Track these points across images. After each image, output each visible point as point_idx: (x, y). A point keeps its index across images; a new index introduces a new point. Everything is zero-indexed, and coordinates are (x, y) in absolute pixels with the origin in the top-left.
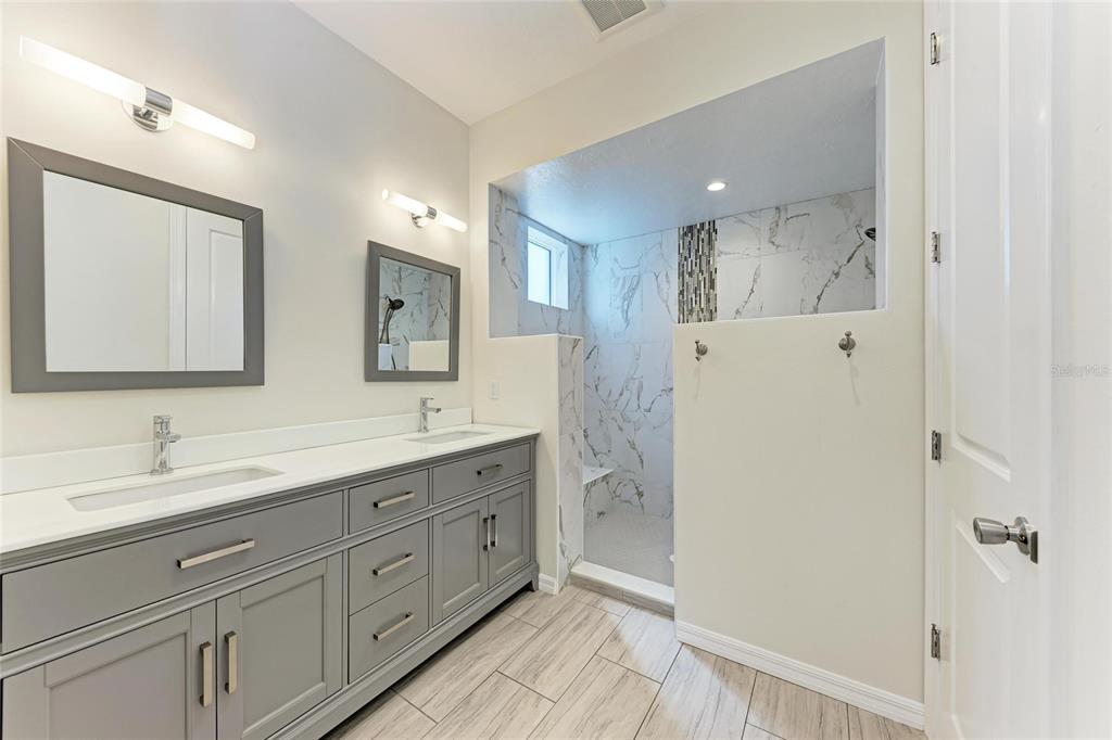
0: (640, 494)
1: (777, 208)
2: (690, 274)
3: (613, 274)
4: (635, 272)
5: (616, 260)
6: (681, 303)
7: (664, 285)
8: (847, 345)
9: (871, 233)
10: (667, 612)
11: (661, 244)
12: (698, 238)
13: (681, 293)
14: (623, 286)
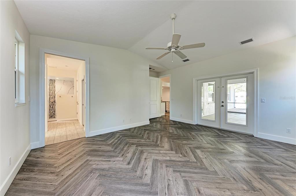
1: (64, 81)
8: (72, 97)
12: (52, 81)
13: (50, 88)
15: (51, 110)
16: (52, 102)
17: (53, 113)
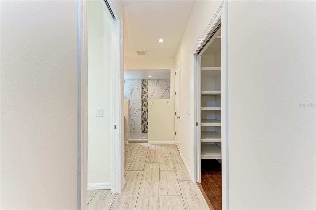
0: (134, 130)
1: (157, 80)
2: (144, 88)
3: (128, 86)
4: (133, 86)
5: (129, 84)
6: (142, 93)
7: (139, 90)
8: (168, 103)
9: (170, 87)
10: (147, 142)
11: (138, 82)
12: (145, 82)
13: (142, 91)
14: (131, 89)
15: (144, 122)
16: (145, 111)
17: (146, 126)
